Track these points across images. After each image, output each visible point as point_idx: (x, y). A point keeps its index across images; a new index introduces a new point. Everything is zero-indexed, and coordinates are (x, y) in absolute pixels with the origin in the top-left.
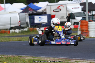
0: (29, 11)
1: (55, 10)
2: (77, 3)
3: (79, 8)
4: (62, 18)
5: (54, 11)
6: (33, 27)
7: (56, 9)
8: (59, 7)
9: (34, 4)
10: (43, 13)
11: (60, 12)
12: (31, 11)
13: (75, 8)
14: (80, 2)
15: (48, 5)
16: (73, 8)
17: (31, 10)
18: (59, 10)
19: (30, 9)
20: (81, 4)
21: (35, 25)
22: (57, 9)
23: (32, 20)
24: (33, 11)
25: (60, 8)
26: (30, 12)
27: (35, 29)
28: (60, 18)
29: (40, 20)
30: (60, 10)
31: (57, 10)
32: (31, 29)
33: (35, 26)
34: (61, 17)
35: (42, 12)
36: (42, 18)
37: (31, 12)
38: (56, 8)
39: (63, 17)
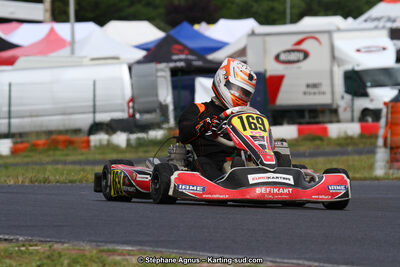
0: (175, 57)
1: (283, 57)
2: (376, 28)
3: (384, 49)
4: (312, 90)
5: (277, 58)
7: (289, 51)
8: (300, 43)
9: (196, 27)
11: (305, 65)
12: (183, 57)
13: (369, 50)
14: (389, 25)
15: (253, 34)
16: (358, 51)
17: (181, 52)
18: (301, 56)
19: (177, 47)
20: (395, 34)
22: (293, 51)
23: (185, 94)
24: (190, 57)
25: (303, 46)
26: (176, 61)
28: (304, 89)
30: (306, 55)
31: (293, 56)
34: (308, 86)
37: (180, 60)
38: (289, 46)
39: (315, 86)
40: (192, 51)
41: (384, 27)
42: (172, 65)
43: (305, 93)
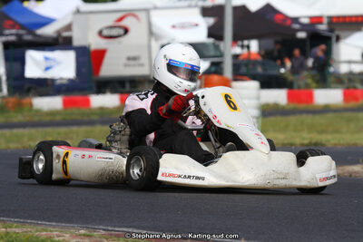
0: (7, 32)
1: (106, 33)
2: (189, 6)
3: (197, 25)
4: (133, 62)
5: (100, 33)
6: (17, 95)
8: (120, 19)
9: (26, 4)
10: (61, 40)
11: (125, 40)
12: (14, 31)
14: (201, 4)
15: (78, 12)
16: (174, 27)
17: (13, 27)
18: (122, 32)
19: (8, 23)
20: (206, 12)
21: (27, 86)
22: (115, 27)
23: (17, 65)
24: (21, 32)
25: (125, 23)
26: (7, 35)
27: (26, 100)
28: (125, 61)
29: (47, 69)
30: (126, 31)
31: (114, 32)
32: (12, 100)
33: (28, 91)
34: (129, 59)
35: (55, 35)
36: (54, 60)
37: (11, 35)
38: (111, 23)
39: (135, 59)
40: (22, 27)
41: (196, 6)
42: (4, 39)
43: (126, 65)
